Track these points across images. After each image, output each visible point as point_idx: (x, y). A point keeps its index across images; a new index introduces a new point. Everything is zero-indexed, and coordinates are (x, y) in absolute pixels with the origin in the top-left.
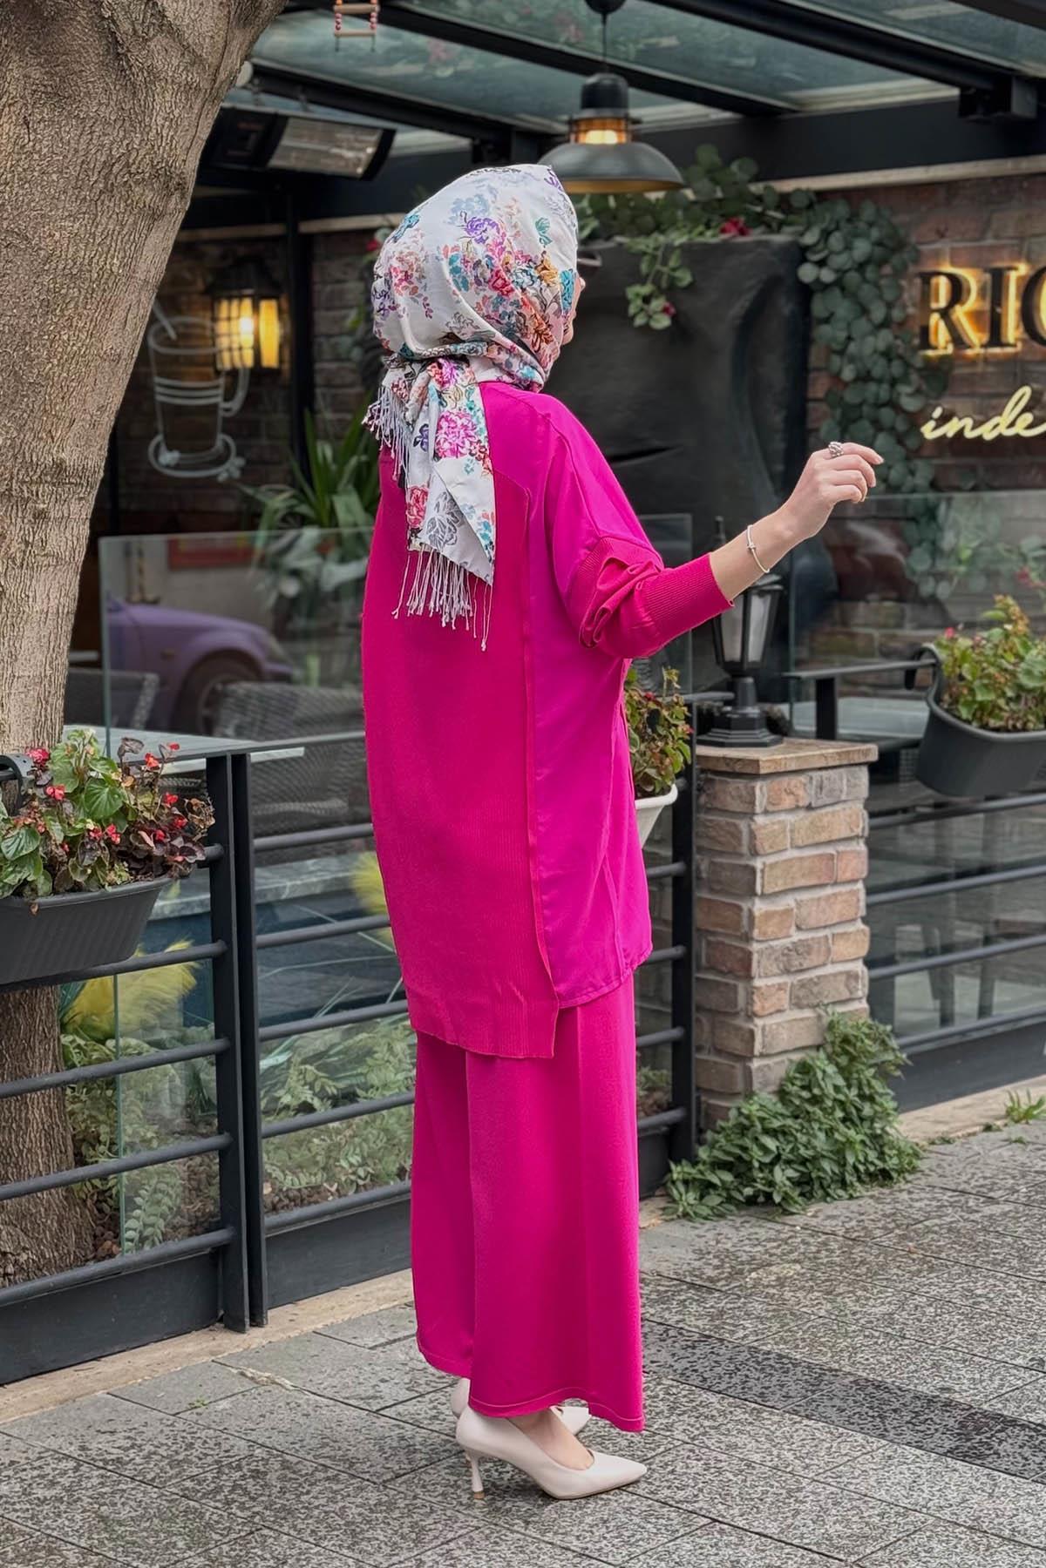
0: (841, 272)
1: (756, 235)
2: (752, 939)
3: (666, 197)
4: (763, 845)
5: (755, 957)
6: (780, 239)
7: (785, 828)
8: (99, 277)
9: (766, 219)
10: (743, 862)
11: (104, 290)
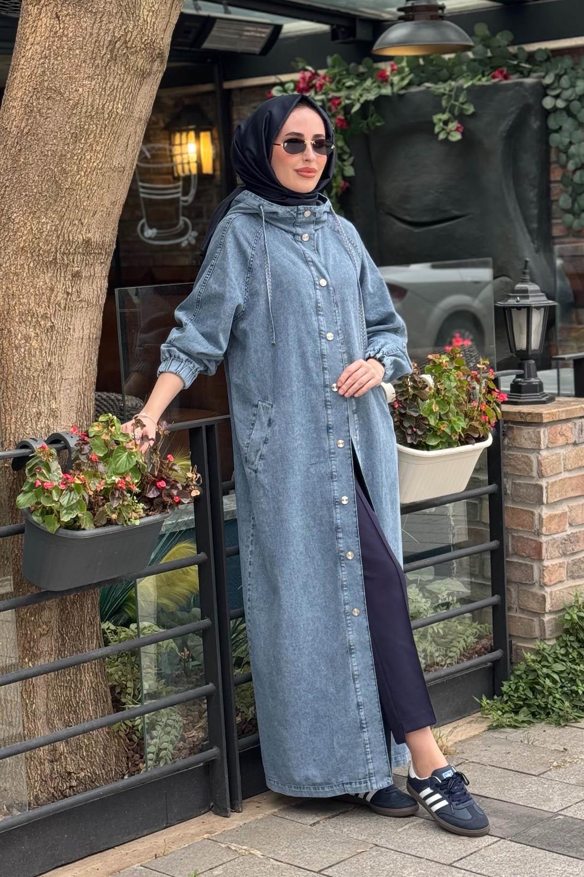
0: (569, 101)
1: (514, 79)
2: (542, 534)
3: (456, 57)
4: (546, 470)
5: (544, 546)
6: (529, 81)
7: (560, 457)
8: (109, 118)
9: (521, 69)
10: (533, 482)
11: (113, 126)
